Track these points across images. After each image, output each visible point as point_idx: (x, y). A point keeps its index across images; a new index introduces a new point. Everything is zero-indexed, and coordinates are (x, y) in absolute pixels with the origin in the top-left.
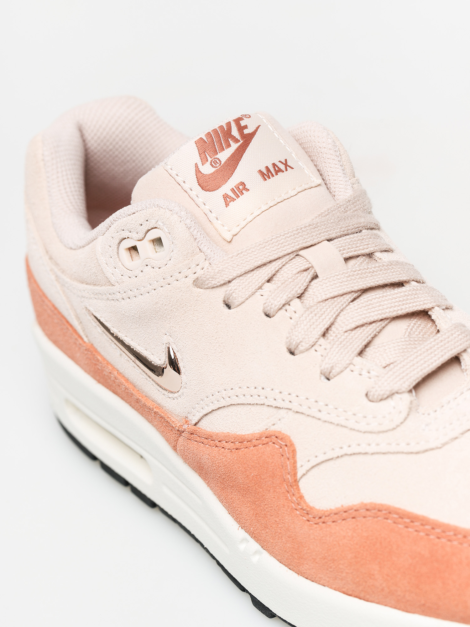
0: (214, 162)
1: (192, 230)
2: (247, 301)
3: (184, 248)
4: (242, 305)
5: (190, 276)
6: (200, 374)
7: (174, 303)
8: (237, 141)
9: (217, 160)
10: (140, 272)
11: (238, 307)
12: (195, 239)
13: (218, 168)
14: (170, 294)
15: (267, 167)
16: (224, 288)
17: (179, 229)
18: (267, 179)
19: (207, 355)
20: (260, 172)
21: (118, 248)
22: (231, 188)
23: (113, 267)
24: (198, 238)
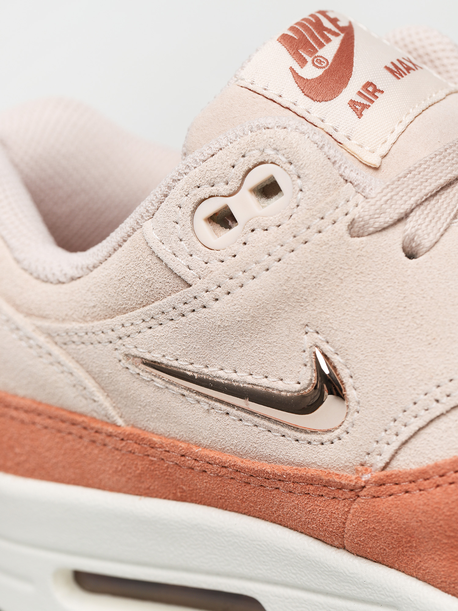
0: (317, 61)
1: (326, 149)
2: (443, 238)
3: (322, 177)
4: (436, 246)
5: (340, 219)
6: (386, 375)
7: (319, 271)
8: (337, 35)
9: (321, 59)
10: (242, 245)
11: (432, 250)
12: (334, 163)
13: (326, 69)
14: (311, 257)
15: (392, 63)
16: (400, 228)
17: (306, 149)
18: (400, 77)
19: (393, 339)
20: (387, 68)
21: (192, 220)
22: (356, 92)
23: (187, 254)
24: (338, 161)
